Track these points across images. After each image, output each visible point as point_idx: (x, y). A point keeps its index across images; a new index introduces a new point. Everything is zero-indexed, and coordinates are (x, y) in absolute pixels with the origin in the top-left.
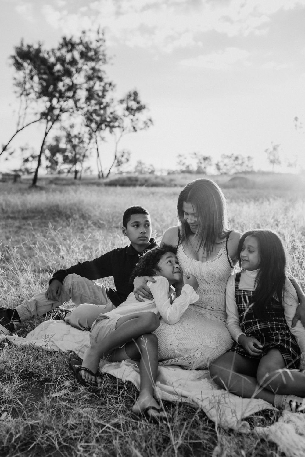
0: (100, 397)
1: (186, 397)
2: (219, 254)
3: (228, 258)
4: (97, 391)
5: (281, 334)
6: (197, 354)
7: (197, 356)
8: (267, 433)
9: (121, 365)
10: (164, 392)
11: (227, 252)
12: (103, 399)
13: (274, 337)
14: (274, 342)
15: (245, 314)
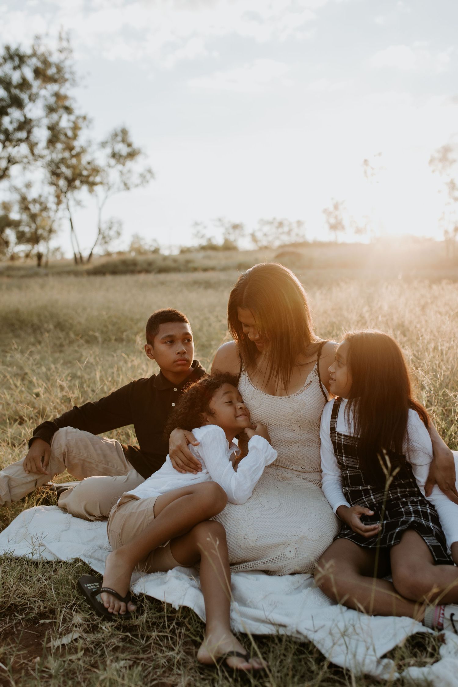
0: (138, 638)
1: (285, 626)
2: (307, 382)
3: (321, 388)
4: (131, 629)
5: (412, 502)
6: (289, 553)
7: (290, 555)
8: (430, 678)
9: (167, 578)
10: (246, 620)
11: (320, 378)
12: (144, 642)
13: (402, 509)
14: (404, 518)
15: (349, 474)
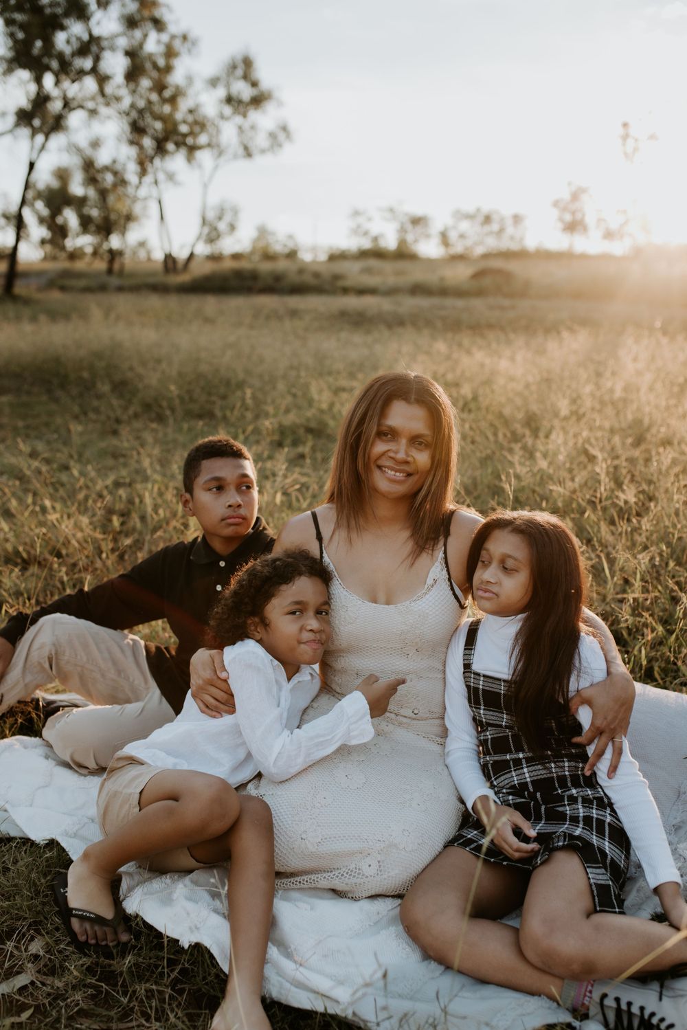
5: (585, 800)
6: (368, 867)
7: (368, 871)
13: (568, 808)
14: (566, 826)
15: (490, 737)
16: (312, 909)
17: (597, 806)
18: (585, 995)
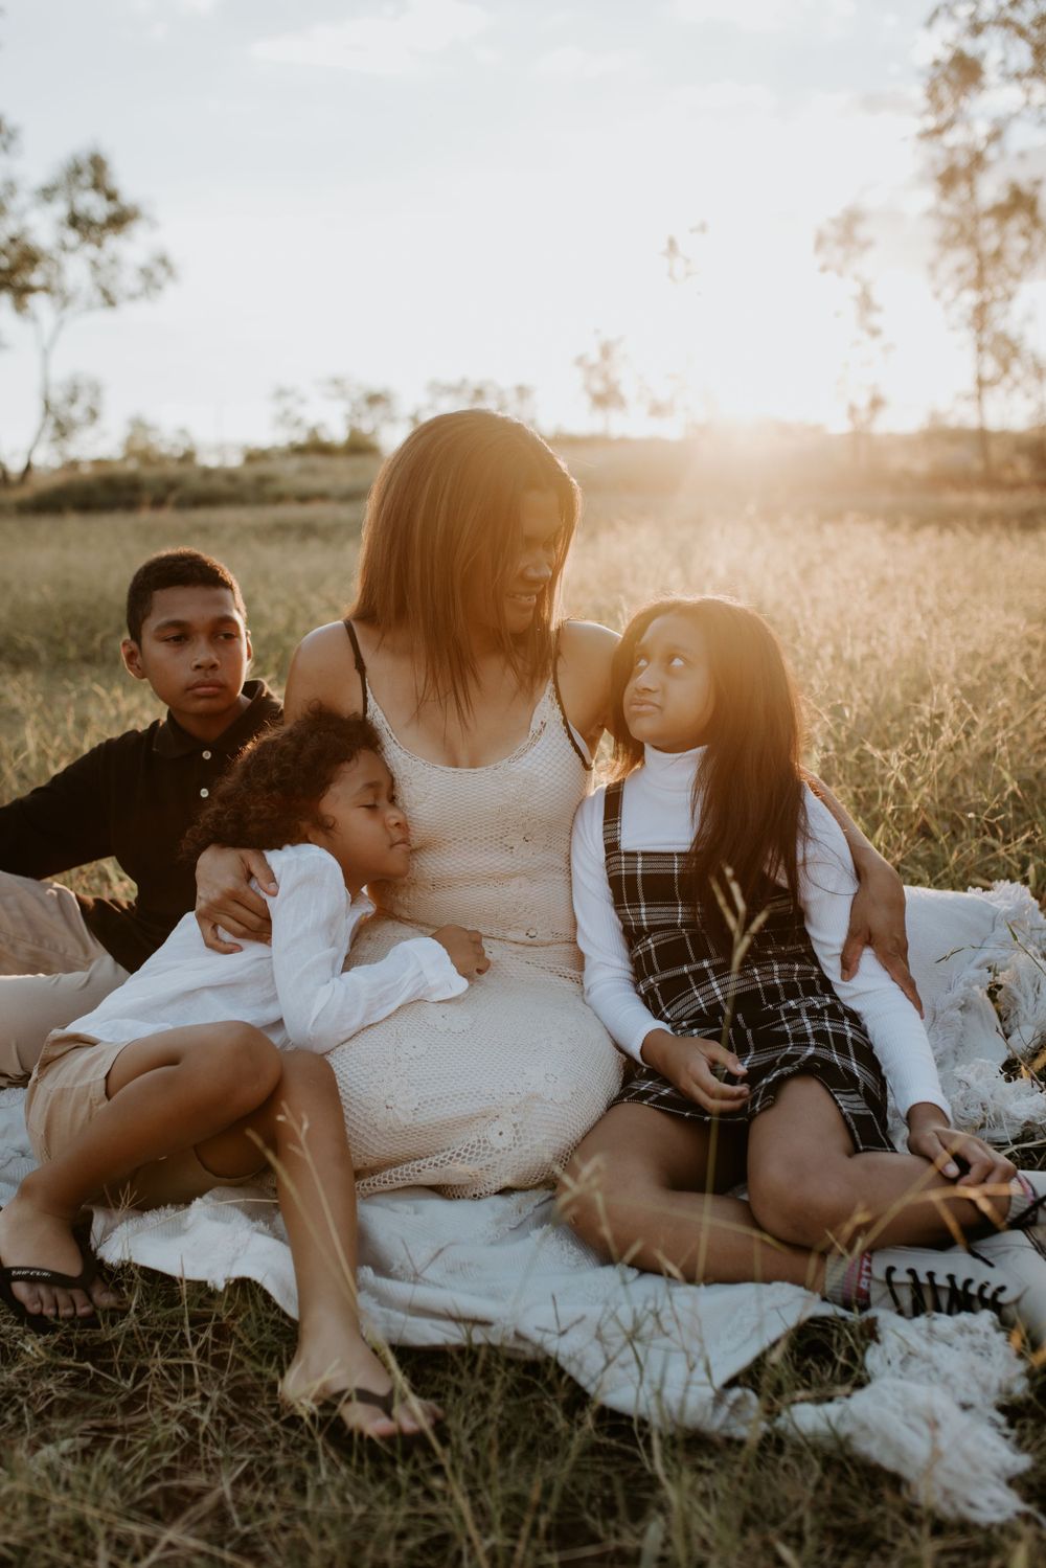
0: (114, 1375)
1: (486, 1323)
2: (535, 725)
3: (570, 736)
4: (96, 1352)
5: (811, 1011)
6: (498, 1136)
7: (499, 1143)
8: (844, 1429)
9: (190, 1219)
11: (564, 714)
12: (130, 1384)
13: (787, 1026)
14: (790, 1048)
15: (652, 946)
16: (416, 1213)
17: (829, 1016)
18: (860, 1276)
